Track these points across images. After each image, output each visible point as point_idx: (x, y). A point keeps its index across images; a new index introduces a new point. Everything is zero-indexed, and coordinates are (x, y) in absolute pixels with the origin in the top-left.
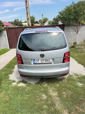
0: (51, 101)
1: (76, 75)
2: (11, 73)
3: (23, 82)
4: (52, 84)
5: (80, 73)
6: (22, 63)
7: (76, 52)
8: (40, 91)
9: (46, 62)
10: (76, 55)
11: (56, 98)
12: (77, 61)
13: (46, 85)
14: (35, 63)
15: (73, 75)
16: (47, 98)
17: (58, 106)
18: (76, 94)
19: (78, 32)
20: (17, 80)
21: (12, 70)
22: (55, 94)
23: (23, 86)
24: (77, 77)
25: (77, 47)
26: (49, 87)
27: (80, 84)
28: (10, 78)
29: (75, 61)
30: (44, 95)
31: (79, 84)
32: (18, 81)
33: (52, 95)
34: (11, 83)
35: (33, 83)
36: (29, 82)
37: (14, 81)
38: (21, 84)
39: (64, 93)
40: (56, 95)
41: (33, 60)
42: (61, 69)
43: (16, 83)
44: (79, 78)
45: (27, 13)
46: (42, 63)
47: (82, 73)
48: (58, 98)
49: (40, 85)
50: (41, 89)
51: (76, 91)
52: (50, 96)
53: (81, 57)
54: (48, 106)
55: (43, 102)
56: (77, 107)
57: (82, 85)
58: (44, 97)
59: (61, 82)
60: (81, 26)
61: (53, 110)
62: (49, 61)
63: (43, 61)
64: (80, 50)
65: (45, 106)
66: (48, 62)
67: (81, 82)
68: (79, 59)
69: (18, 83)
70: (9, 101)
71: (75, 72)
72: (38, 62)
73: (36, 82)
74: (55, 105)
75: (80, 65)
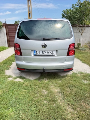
0: (53, 96)
1: (81, 73)
2: (8, 69)
3: (21, 77)
4: (54, 81)
5: (85, 71)
6: (21, 55)
7: (80, 52)
8: (39, 87)
9: (48, 54)
10: (80, 55)
11: (58, 94)
12: (81, 61)
13: (47, 81)
14: (36, 54)
15: (78, 73)
16: (48, 93)
17: (61, 101)
18: (81, 91)
19: (83, 33)
20: (13, 76)
21: (9, 66)
22: (57, 90)
23: (20, 81)
24: (81, 74)
25: (81, 49)
26: (50, 83)
27: (86, 81)
28: (6, 73)
29: (79, 61)
30: (44, 91)
31: (84, 81)
32: (15, 76)
33: (53, 91)
34: (7, 78)
35: (32, 78)
36: (28, 77)
37: (10, 77)
38: (18, 80)
39: (68, 89)
40: (59, 91)
41: (33, 51)
42: (65, 63)
43: (12, 78)
44: (84, 76)
45: (29, 13)
46: (44, 54)
47: (87, 71)
48: (61, 94)
49: (40, 81)
50: (41, 85)
51: (81, 88)
52: (51, 92)
53: (86, 58)
54: (49, 101)
55: (42, 98)
56: (83, 103)
57: (87, 82)
58: (45, 92)
59: (63, 79)
60: (86, 27)
61: (55, 106)
62: (52, 52)
63: (45, 52)
64: (84, 52)
65: (45, 101)
66: (51, 54)
67: (86, 80)
68: (83, 59)
69: (15, 78)
70: (2, 95)
71: (79, 71)
72: (39, 54)
73: (35, 78)
74: (57, 101)
75: (85, 64)
